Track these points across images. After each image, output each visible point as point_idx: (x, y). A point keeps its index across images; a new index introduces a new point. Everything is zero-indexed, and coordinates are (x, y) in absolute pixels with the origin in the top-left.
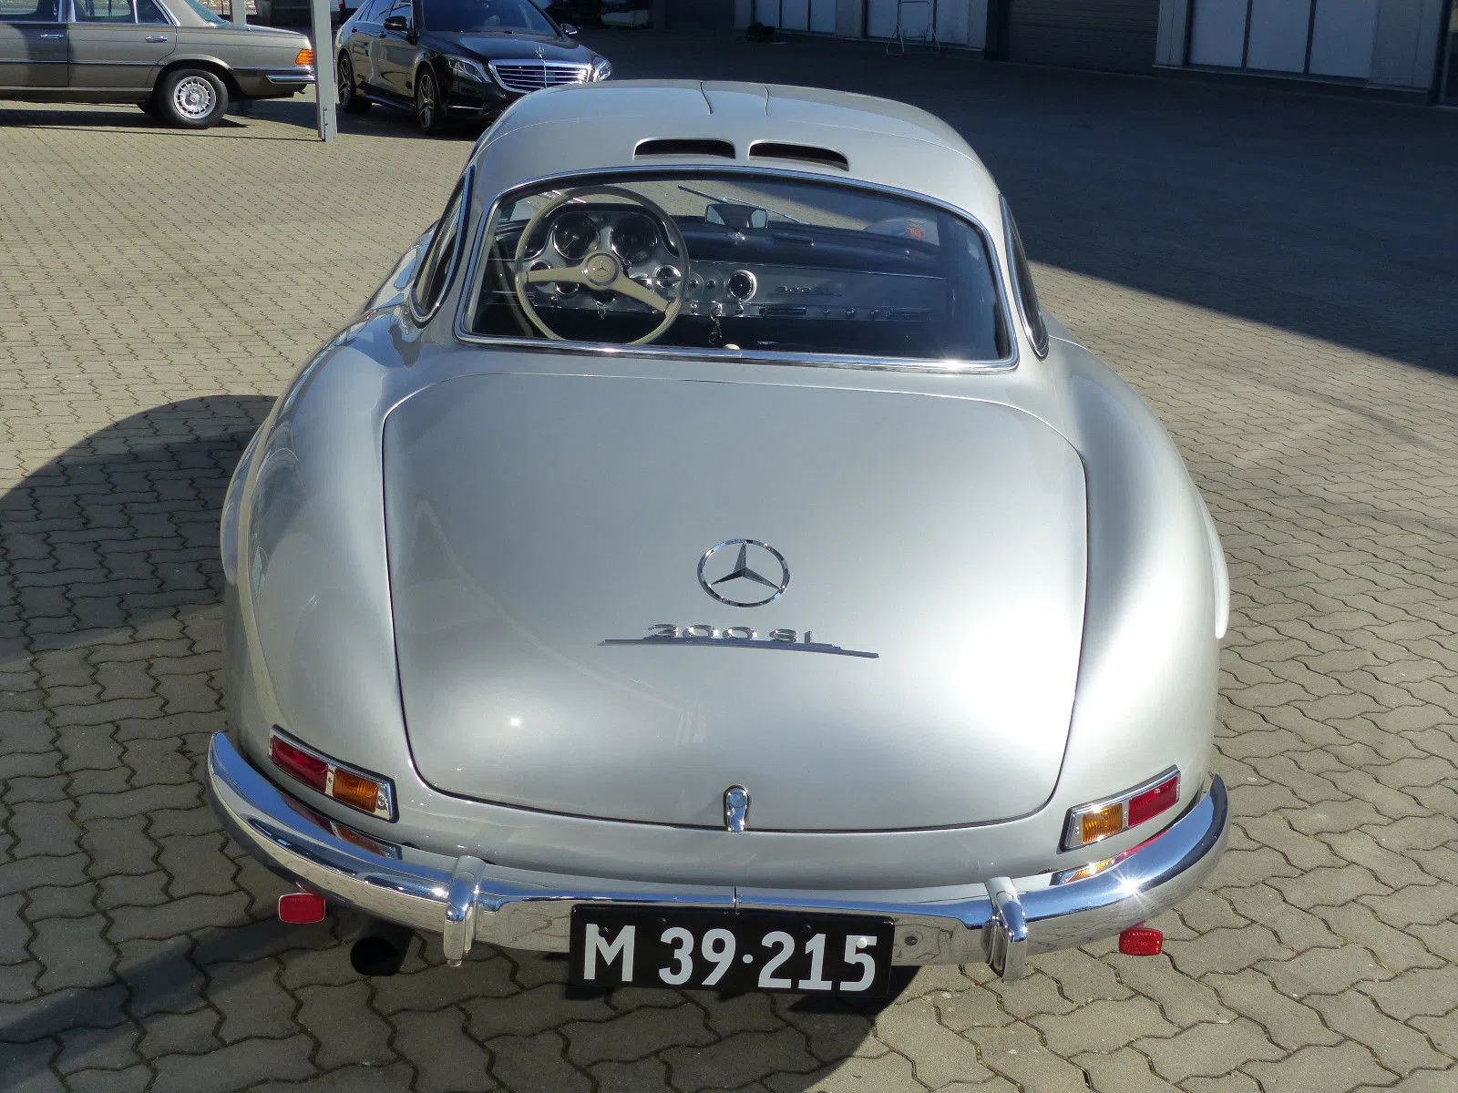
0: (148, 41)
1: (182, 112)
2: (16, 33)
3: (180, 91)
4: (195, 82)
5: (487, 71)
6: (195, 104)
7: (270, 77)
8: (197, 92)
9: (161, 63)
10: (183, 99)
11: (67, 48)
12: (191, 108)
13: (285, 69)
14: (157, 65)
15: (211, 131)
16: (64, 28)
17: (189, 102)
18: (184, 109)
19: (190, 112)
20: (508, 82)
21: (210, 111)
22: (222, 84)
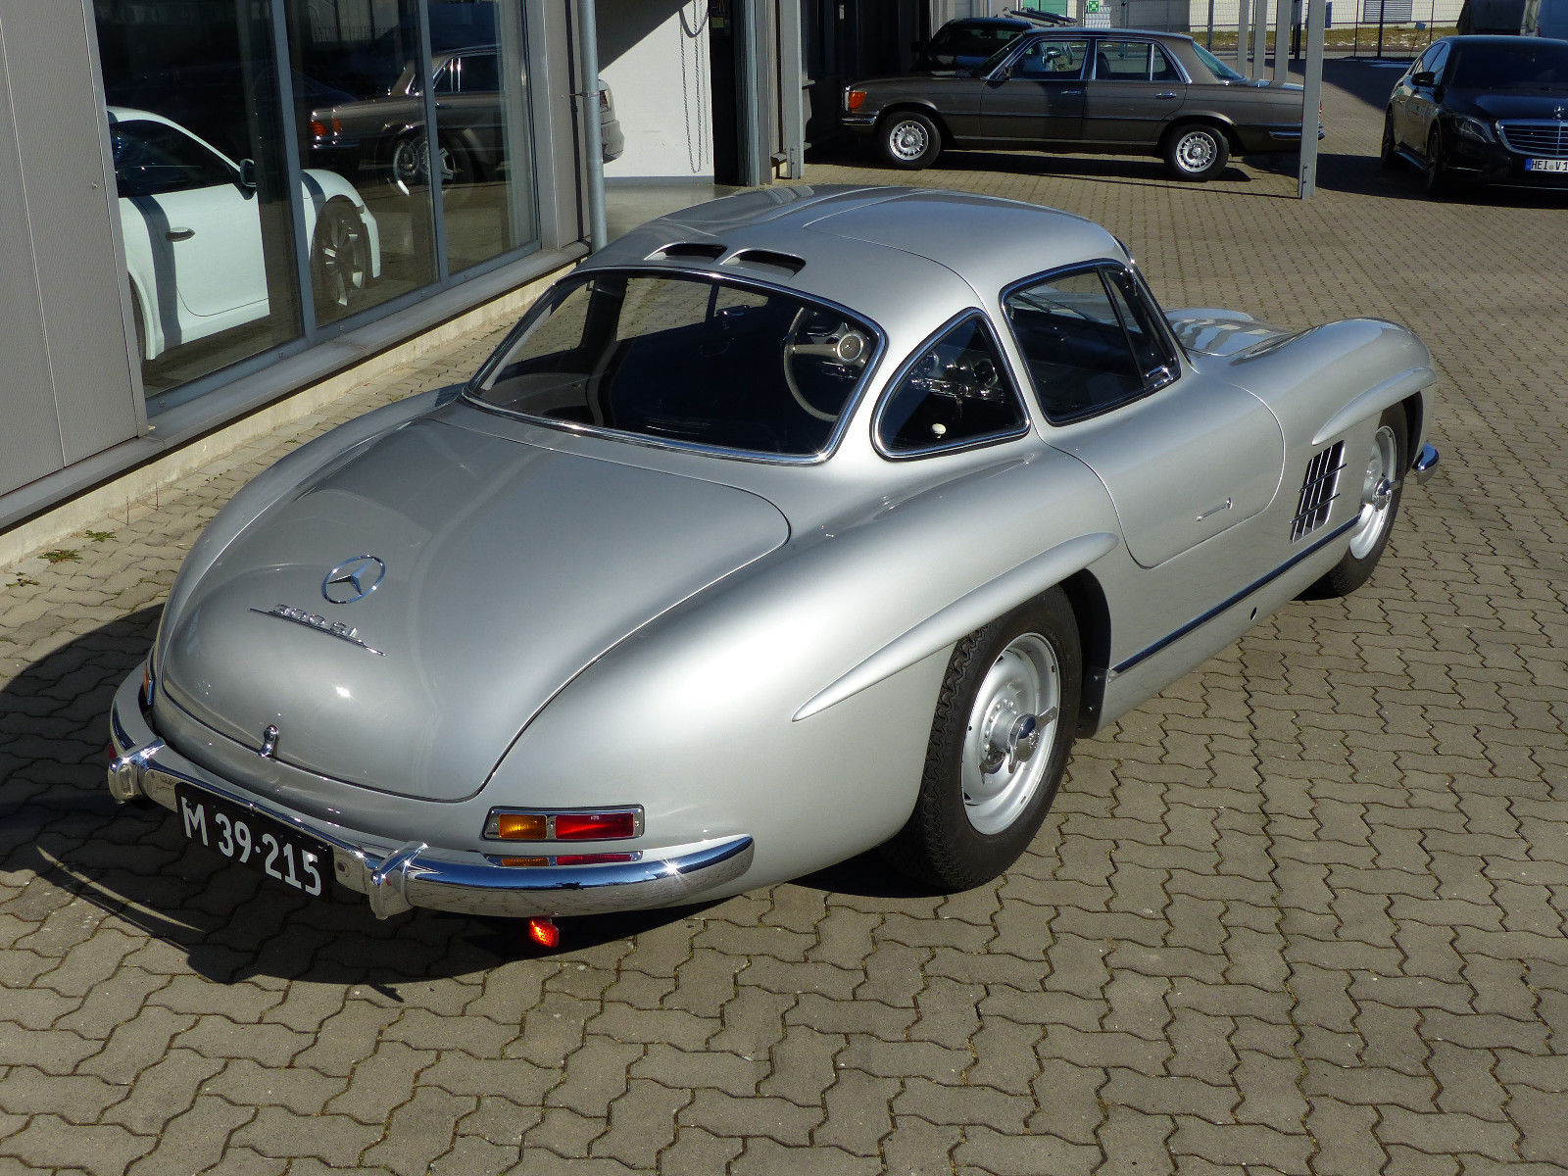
0: (1159, 98)
1: (1182, 164)
2: (1039, 90)
3: (1183, 145)
4: (1199, 137)
5: (1494, 131)
6: (1197, 158)
7: (1272, 134)
8: (1200, 146)
9: (1168, 118)
10: (1186, 153)
11: (1082, 103)
12: (1192, 161)
13: (1290, 125)
14: (1163, 121)
15: (1209, 185)
16: (1083, 85)
17: (1190, 156)
18: (1186, 163)
19: (1191, 166)
20: (1515, 143)
21: (1209, 165)
22: (1224, 140)
